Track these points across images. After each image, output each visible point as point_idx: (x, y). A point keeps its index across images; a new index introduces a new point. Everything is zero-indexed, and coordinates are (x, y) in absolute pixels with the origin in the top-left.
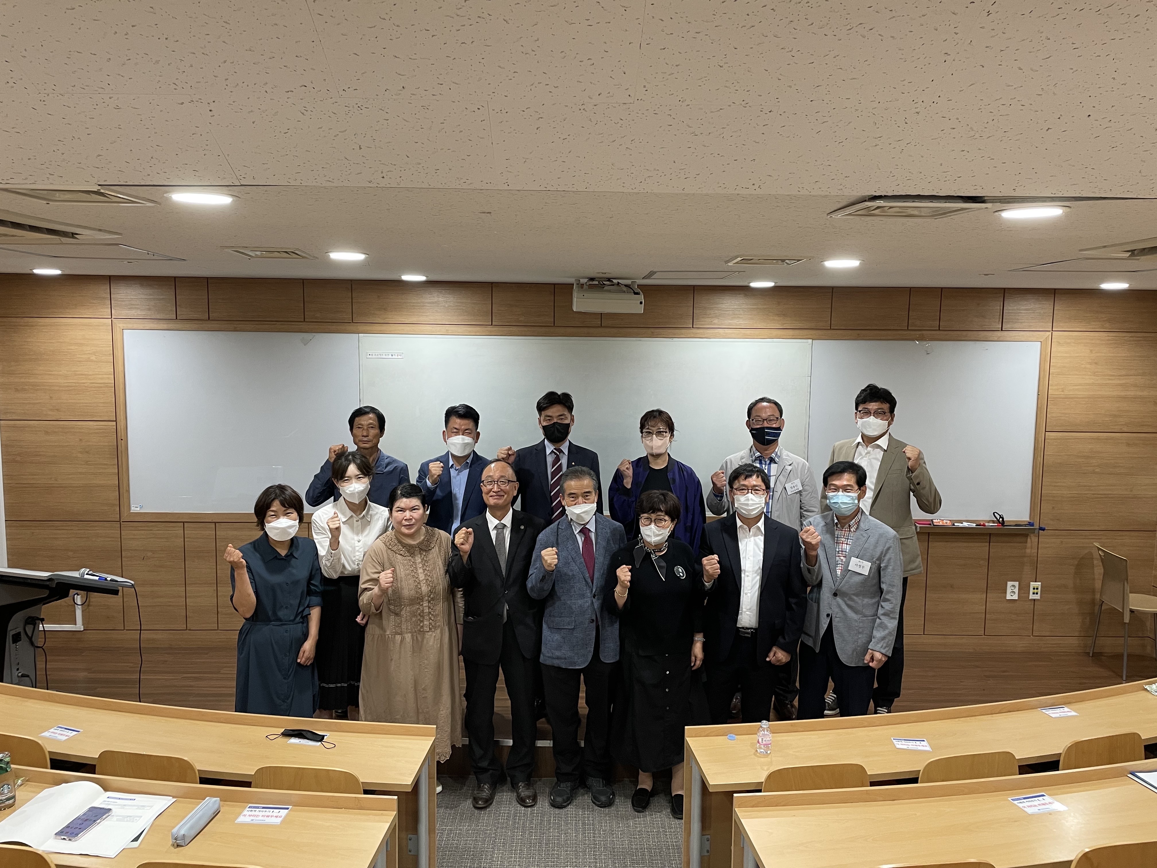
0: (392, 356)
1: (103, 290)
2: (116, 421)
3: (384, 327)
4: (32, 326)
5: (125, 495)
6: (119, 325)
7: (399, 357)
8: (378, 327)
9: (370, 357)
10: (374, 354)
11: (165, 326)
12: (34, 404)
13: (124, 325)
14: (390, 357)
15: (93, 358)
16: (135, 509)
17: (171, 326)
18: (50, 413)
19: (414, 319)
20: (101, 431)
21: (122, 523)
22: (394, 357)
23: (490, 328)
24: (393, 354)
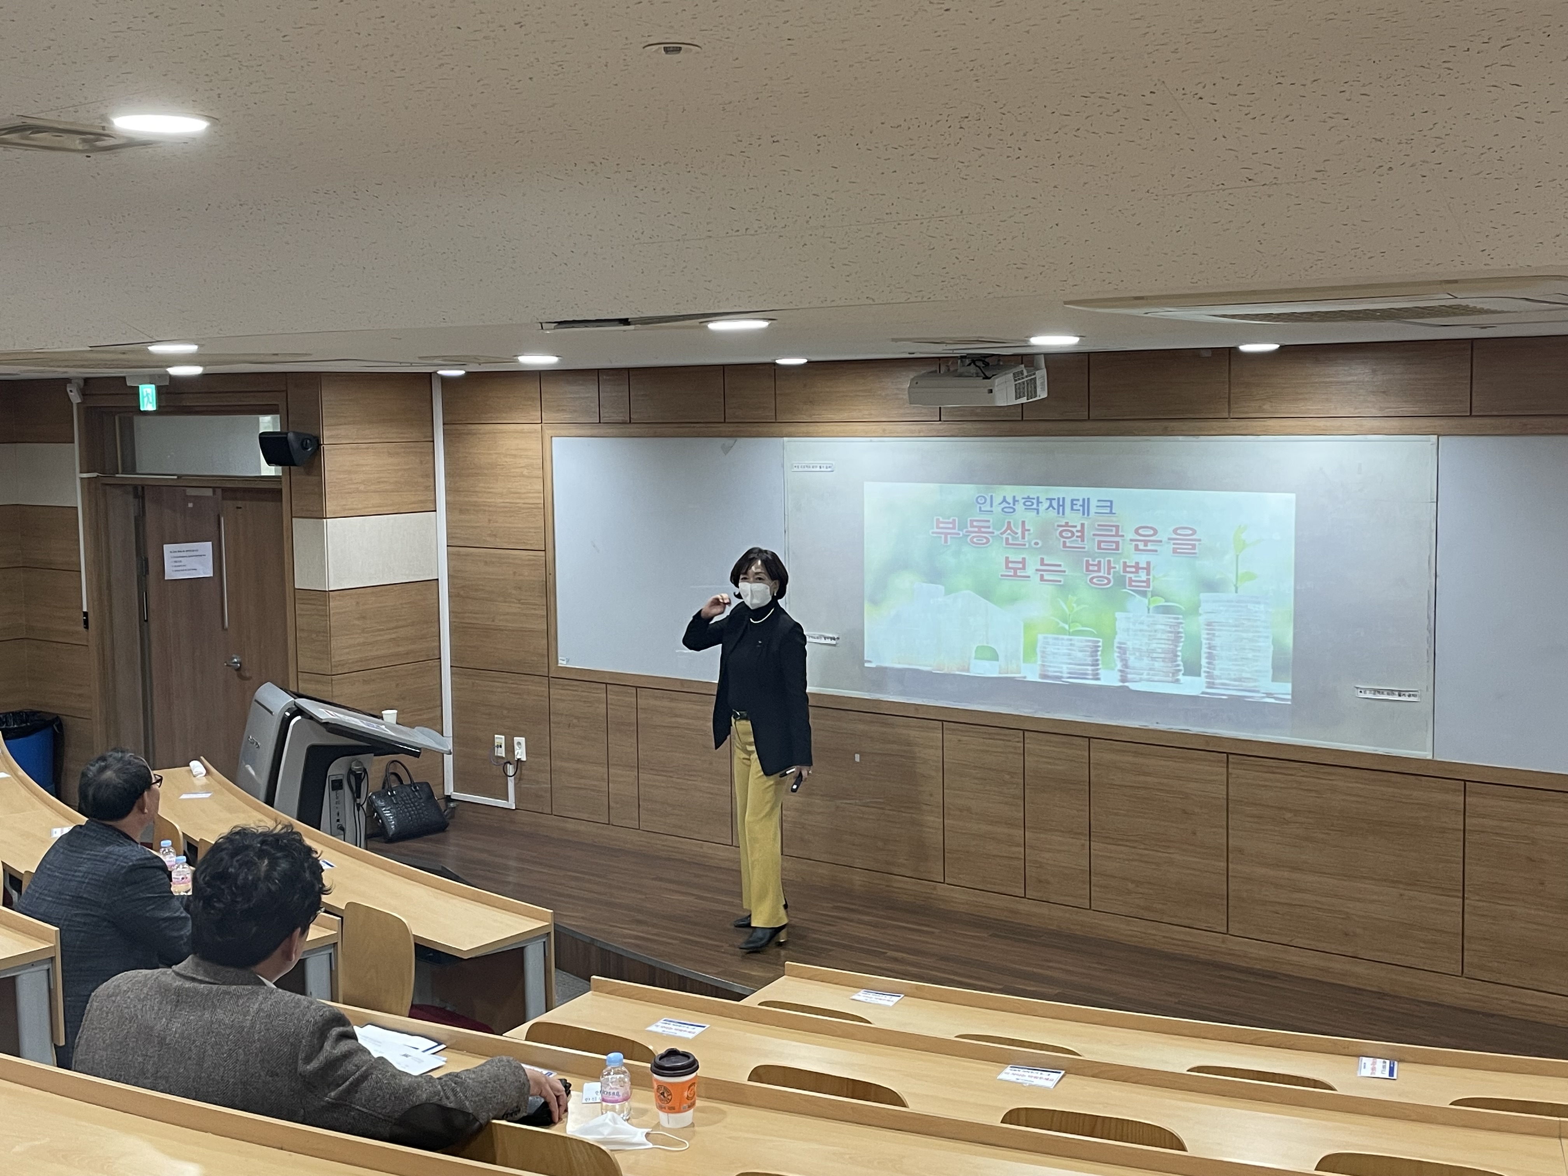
0: (820, 467)
1: (532, 389)
2: (545, 550)
3: (812, 428)
4: (475, 434)
5: (553, 643)
6: (548, 432)
7: (829, 469)
8: (803, 428)
9: (796, 469)
10: (800, 466)
11: (589, 432)
12: (476, 527)
13: (553, 432)
14: (818, 469)
15: (525, 472)
16: (562, 663)
17: (595, 431)
18: (488, 539)
19: (845, 416)
20: (532, 562)
21: (551, 679)
22: (822, 469)
23: (937, 426)
24: (822, 465)
